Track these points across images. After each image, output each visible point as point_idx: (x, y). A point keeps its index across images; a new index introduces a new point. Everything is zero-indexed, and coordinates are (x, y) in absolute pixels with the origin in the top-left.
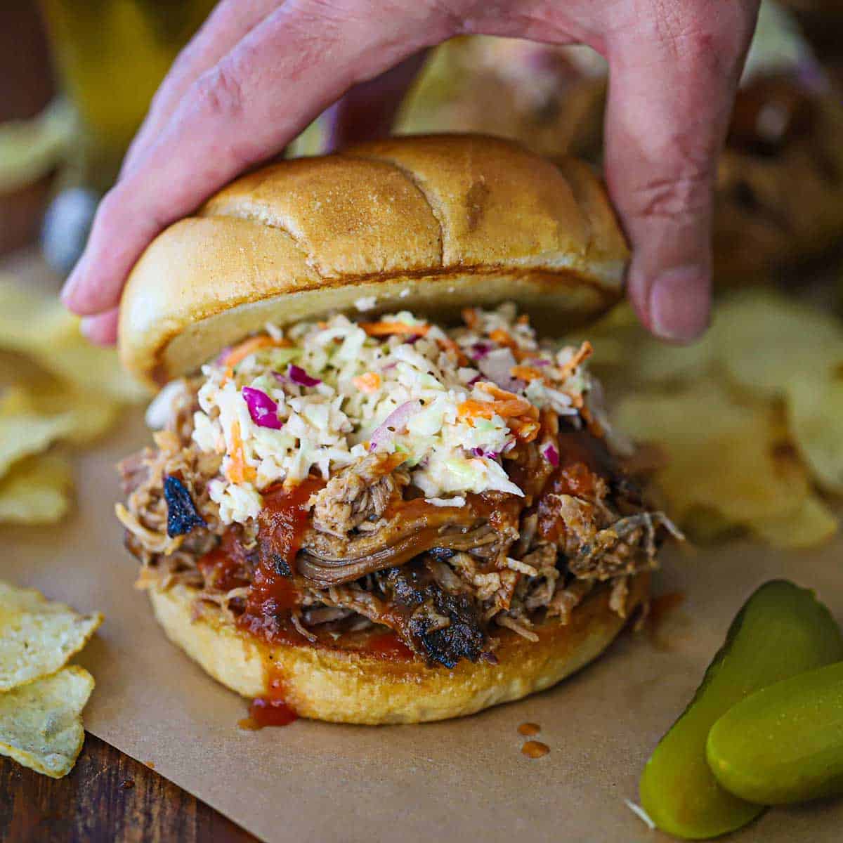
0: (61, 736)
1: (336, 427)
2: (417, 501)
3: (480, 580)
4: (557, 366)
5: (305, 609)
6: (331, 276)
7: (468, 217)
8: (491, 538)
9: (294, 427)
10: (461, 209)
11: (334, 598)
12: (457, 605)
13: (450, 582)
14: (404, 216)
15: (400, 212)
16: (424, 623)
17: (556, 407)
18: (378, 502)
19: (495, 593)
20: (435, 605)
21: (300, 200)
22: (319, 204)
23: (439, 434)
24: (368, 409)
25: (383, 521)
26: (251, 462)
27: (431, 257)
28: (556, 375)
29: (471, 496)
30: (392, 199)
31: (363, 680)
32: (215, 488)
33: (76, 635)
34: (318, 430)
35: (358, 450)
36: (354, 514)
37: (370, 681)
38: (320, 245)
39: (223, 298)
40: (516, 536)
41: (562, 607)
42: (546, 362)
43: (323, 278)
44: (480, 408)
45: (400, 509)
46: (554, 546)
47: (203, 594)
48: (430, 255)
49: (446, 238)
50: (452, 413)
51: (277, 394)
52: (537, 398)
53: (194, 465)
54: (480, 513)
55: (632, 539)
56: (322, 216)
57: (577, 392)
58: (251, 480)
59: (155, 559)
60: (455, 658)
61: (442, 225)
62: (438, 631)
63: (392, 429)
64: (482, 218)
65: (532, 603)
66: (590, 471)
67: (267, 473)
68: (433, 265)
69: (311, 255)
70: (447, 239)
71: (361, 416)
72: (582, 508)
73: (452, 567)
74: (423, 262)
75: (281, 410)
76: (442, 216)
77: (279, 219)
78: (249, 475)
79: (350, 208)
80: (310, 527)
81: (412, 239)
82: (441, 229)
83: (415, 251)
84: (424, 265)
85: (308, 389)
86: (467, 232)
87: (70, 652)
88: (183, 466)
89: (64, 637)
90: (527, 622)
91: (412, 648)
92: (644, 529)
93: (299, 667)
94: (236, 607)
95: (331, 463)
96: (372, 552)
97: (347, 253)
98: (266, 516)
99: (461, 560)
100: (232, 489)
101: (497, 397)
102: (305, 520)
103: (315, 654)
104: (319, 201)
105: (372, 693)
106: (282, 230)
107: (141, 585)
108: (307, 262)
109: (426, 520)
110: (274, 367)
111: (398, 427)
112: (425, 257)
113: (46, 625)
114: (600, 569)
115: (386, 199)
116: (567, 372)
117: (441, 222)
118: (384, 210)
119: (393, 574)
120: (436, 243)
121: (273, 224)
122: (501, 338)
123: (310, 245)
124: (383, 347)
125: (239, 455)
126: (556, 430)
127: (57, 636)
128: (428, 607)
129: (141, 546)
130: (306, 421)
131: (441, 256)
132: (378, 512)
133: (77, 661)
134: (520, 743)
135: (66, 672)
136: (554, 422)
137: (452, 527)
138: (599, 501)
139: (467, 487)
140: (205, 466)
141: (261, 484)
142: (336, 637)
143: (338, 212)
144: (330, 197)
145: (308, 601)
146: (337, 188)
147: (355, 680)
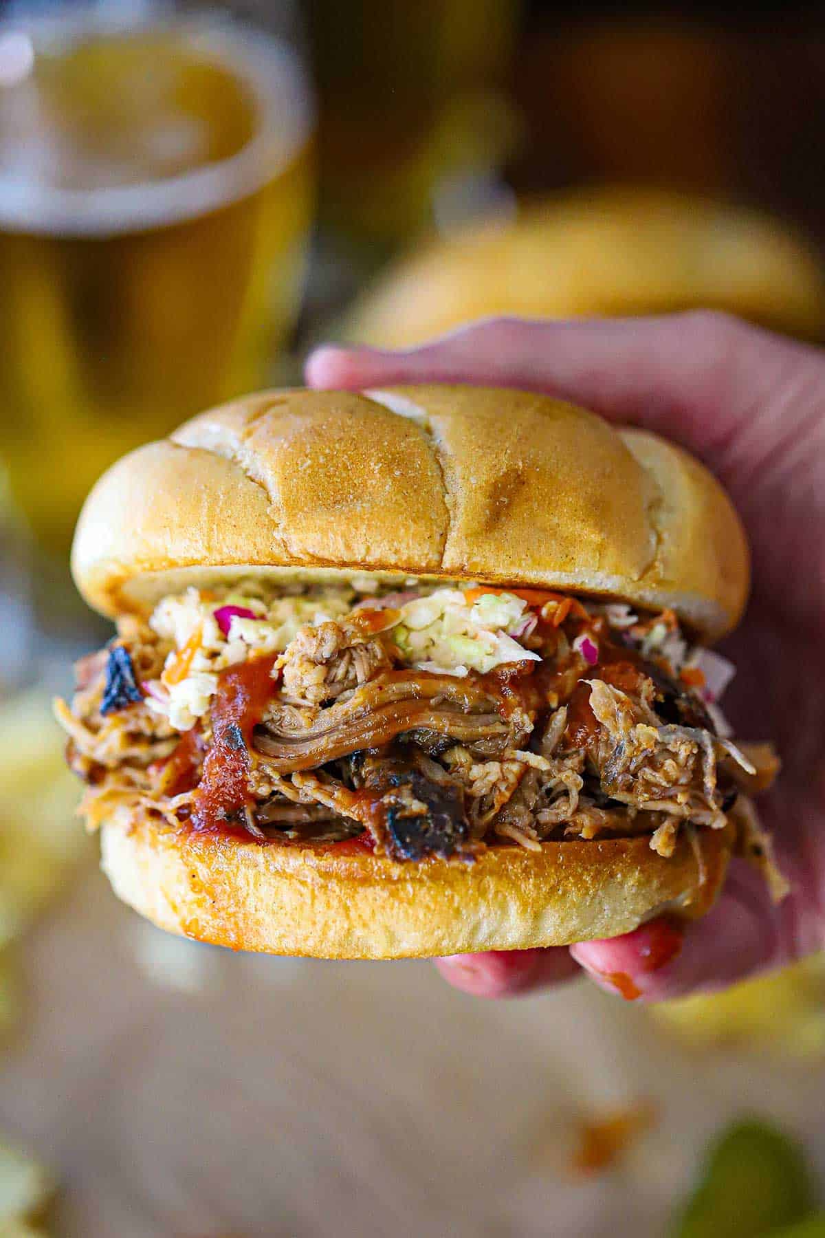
3: (477, 771)
5: (260, 801)
6: (301, 556)
7: (488, 512)
10: (482, 500)
14: (405, 498)
15: (400, 492)
19: (494, 785)
20: (415, 790)
21: (290, 453)
22: (309, 462)
27: (427, 554)
30: (397, 473)
38: (294, 515)
39: (171, 556)
40: (531, 729)
41: (585, 821)
43: (291, 557)
45: (387, 671)
47: (146, 803)
48: (426, 552)
49: (453, 533)
56: (307, 478)
61: (452, 516)
62: (412, 817)
64: (507, 515)
65: (547, 817)
66: (637, 671)
68: (427, 564)
69: (281, 527)
70: (453, 535)
72: (618, 700)
73: (445, 764)
74: (416, 558)
76: (455, 505)
77: (261, 471)
79: (344, 475)
80: (278, 697)
81: (407, 528)
82: (449, 521)
83: (408, 544)
84: (417, 562)
86: (482, 530)
94: (182, 815)
97: (324, 532)
103: (261, 853)
104: (310, 459)
106: (262, 486)
108: (275, 534)
112: (420, 553)
115: (391, 472)
117: (451, 512)
118: (384, 485)
120: (437, 537)
121: (253, 477)
128: (405, 792)
131: (442, 555)
143: (329, 477)
144: (326, 456)
145: (265, 790)
146: (337, 445)
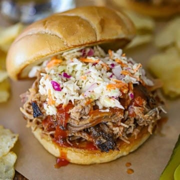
0: (9, 172)
1: (75, 90)
2: (97, 110)
3: (114, 129)
4: (133, 69)
5: (69, 137)
6: (71, 46)
8: (116, 118)
9: (65, 90)
11: (77, 135)
12: (108, 136)
13: (106, 130)
16: (100, 141)
17: (132, 82)
18: (87, 111)
19: (118, 132)
20: (103, 136)
23: (102, 92)
24: (83, 84)
25: (88, 116)
26: (54, 99)
28: (133, 72)
29: (111, 108)
31: (85, 155)
32: (45, 106)
33: (12, 143)
34: (71, 91)
35: (81, 96)
36: (81, 114)
37: (87, 155)
40: (123, 117)
41: (135, 134)
42: (130, 68)
43: (69, 47)
44: (112, 86)
45: (93, 113)
46: (133, 118)
47: (44, 132)
50: (105, 88)
51: (60, 82)
52: (128, 80)
53: (39, 99)
54: (113, 112)
55: (153, 115)
57: (138, 77)
58: (54, 104)
59: (31, 121)
60: (108, 150)
62: (104, 143)
63: (90, 92)
65: (128, 132)
66: (142, 98)
67: (58, 102)
69: (65, 42)
71: (82, 86)
72: (140, 109)
73: (107, 125)
75: (61, 86)
78: (54, 103)
80: (70, 117)
85: (68, 79)
87: (10, 148)
88: (37, 100)
89: (9, 144)
90: (127, 138)
91: (97, 148)
92: (156, 112)
93: (69, 152)
94: (52, 136)
95: (75, 100)
96: (86, 124)
97: (74, 40)
98: (58, 114)
99: (109, 124)
100: (49, 106)
101: (117, 82)
102: (68, 116)
103: (72, 149)
105: (88, 158)
106: (56, 36)
107: (28, 126)
108: (64, 44)
109: (99, 116)
110: (59, 72)
111: (91, 91)
113: (4, 139)
114: (145, 123)
116: (135, 71)
119: (92, 128)
122: (118, 61)
123: (64, 39)
124: (87, 66)
125: (51, 98)
126: (133, 88)
127: (7, 143)
128: (101, 137)
129: (27, 118)
130: (68, 89)
132: (87, 113)
133: (12, 150)
134: (126, 169)
135: (10, 154)
136: (132, 86)
137: (106, 117)
138: (144, 107)
139: (110, 106)
140: (42, 99)
141: (57, 105)
142: (78, 144)
145: (70, 135)
147: (83, 155)
